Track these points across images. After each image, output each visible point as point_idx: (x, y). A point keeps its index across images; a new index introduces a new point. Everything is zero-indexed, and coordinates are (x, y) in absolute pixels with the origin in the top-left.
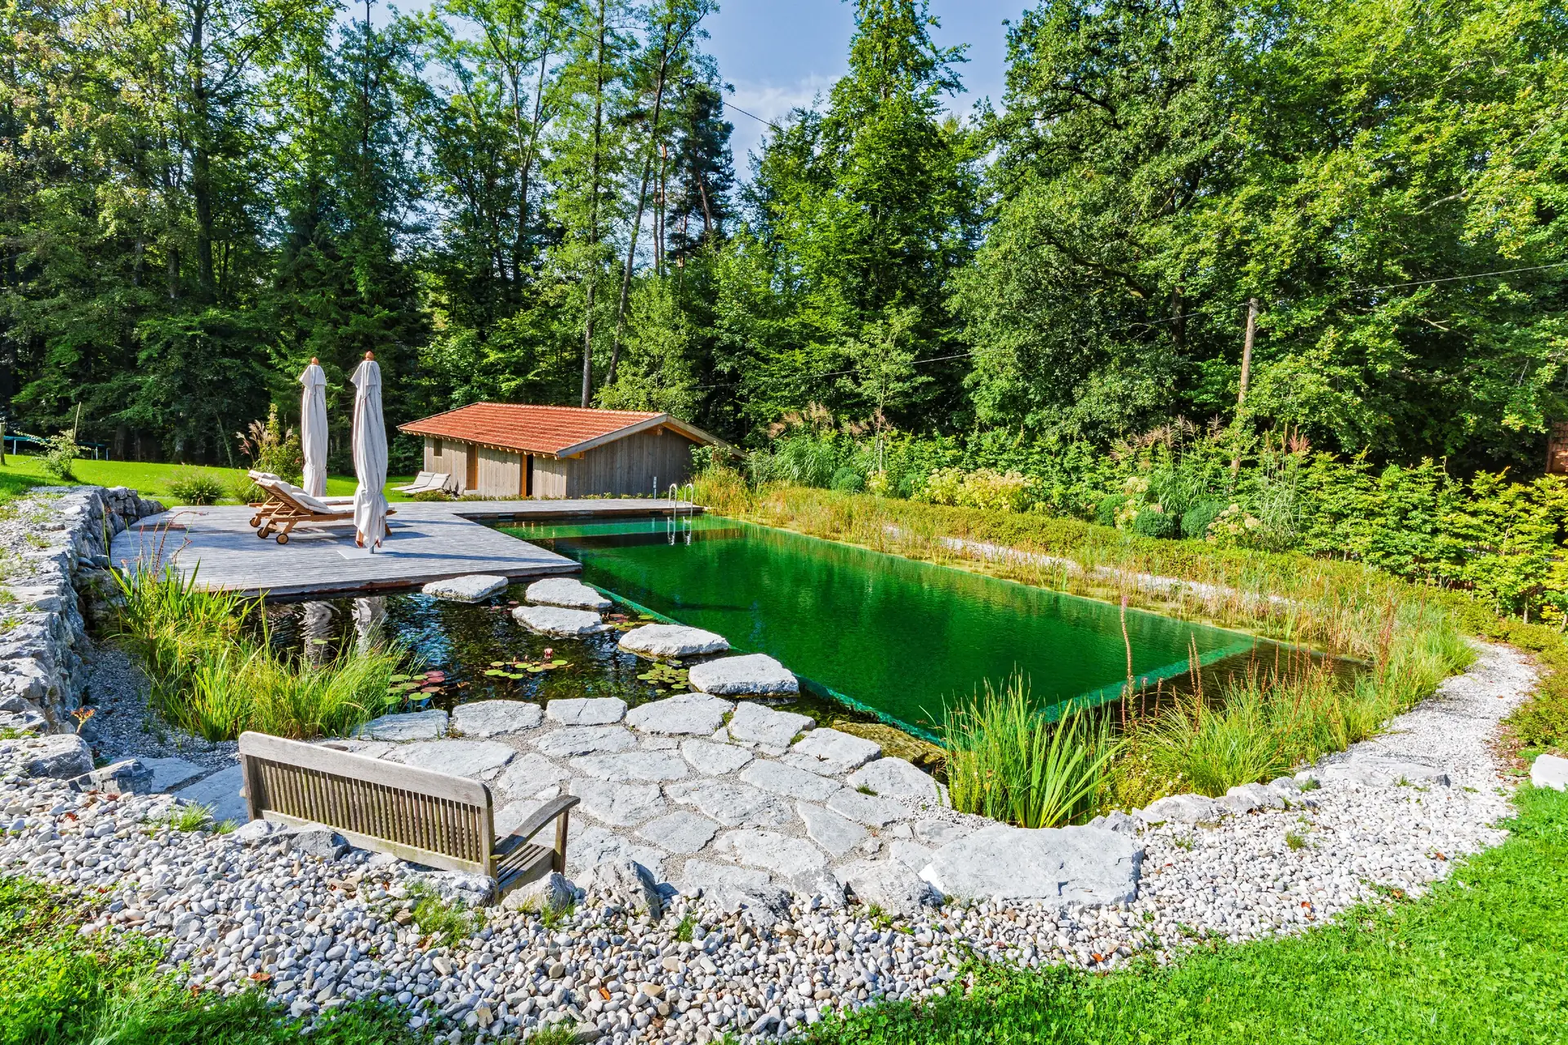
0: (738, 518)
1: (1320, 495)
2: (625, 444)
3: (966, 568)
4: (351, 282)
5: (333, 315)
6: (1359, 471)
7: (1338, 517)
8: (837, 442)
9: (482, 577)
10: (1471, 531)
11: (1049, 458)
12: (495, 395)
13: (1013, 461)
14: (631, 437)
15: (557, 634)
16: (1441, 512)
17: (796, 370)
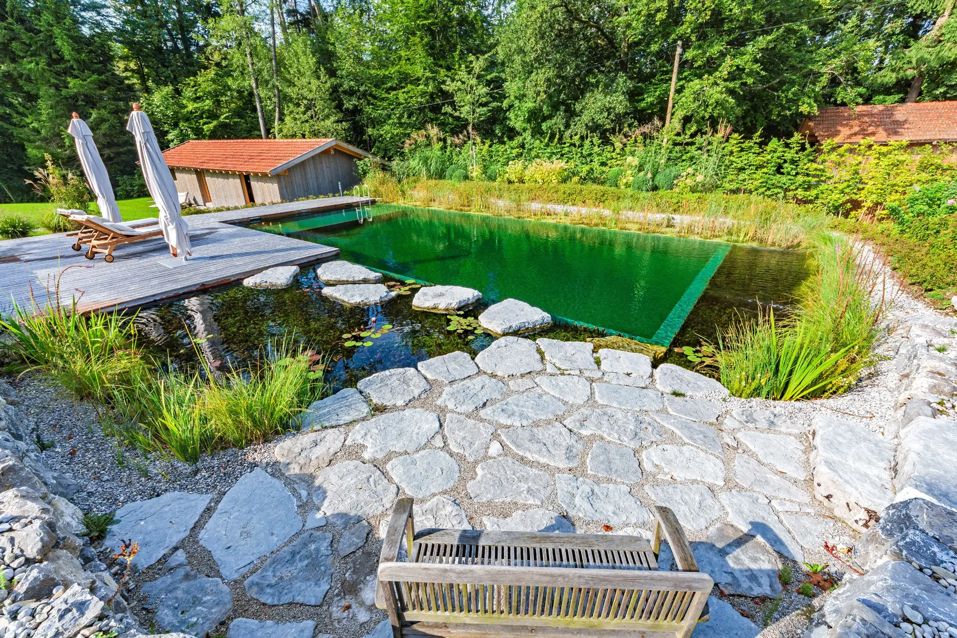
0: (402, 203)
1: (732, 158)
2: (311, 162)
3: (550, 220)
4: (57, 52)
5: (53, 80)
6: (755, 143)
7: (742, 169)
8: (444, 148)
9: (280, 269)
10: (818, 173)
11: (574, 149)
12: (199, 134)
13: (554, 153)
14: (313, 157)
15: (366, 304)
16: (801, 164)
17: (399, 104)
